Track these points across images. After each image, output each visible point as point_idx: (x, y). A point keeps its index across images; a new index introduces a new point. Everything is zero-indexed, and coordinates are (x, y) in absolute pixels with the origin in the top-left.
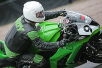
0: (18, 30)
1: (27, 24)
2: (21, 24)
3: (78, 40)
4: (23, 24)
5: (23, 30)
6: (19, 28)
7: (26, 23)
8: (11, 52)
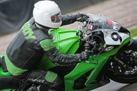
0: (27, 38)
1: (39, 31)
2: (31, 30)
3: (104, 52)
4: (33, 30)
5: (34, 37)
6: (28, 35)
7: (38, 28)
8: (16, 68)
